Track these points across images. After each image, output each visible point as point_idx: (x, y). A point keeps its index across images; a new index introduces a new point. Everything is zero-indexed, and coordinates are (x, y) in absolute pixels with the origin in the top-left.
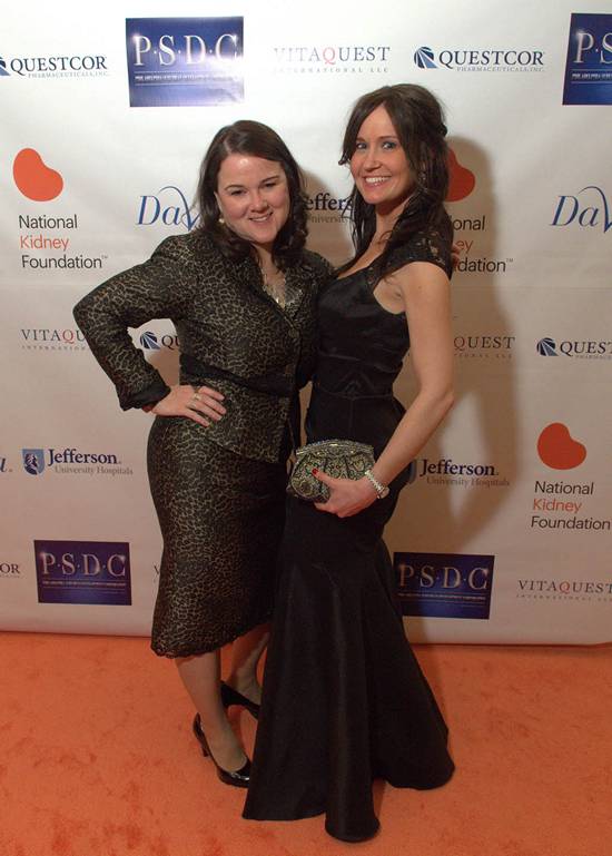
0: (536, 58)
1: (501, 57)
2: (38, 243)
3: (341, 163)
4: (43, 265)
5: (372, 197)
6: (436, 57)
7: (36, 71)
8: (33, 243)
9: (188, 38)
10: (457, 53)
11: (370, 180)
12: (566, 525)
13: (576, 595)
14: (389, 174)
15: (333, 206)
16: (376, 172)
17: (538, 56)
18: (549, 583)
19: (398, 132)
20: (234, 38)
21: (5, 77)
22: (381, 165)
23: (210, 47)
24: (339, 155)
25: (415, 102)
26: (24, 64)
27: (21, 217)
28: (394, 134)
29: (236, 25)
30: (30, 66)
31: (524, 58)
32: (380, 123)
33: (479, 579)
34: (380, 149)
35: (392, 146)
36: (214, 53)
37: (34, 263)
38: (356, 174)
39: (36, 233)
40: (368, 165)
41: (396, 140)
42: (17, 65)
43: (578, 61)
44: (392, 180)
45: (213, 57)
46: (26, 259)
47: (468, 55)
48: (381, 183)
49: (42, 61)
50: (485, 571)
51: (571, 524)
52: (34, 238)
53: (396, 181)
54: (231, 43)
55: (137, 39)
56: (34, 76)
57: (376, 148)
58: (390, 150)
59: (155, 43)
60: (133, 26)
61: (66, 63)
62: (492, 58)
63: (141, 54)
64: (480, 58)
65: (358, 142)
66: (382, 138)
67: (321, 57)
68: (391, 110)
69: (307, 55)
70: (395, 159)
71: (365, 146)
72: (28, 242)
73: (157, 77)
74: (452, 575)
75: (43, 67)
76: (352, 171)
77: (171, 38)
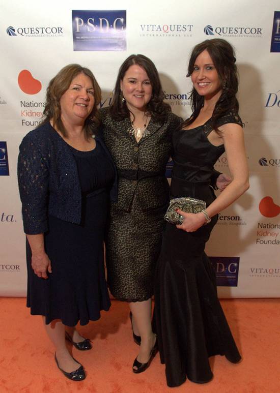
0: (258, 31)
1: (243, 30)
2: (30, 114)
3: (188, 76)
4: (32, 124)
5: (202, 92)
6: (214, 30)
7: (29, 34)
8: (27, 114)
9: (101, 19)
10: (223, 28)
11: (200, 84)
12: (272, 243)
13: (277, 274)
14: (209, 81)
15: (167, 97)
16: (203, 81)
17: (259, 30)
18: (265, 269)
19: (213, 61)
20: (122, 20)
21: (15, 36)
22: (206, 77)
23: (111, 24)
24: (186, 72)
25: (220, 47)
26: (24, 30)
27: (21, 102)
28: (212, 63)
29: (123, 14)
30: (27, 32)
31: (253, 31)
32: (205, 58)
33: (233, 268)
34: (205, 70)
35: (211, 68)
36: (113, 27)
37: (28, 123)
38: (194, 81)
39: (28, 109)
40: (200, 78)
41: (213, 66)
42: (20, 31)
43: (277, 33)
44: (211, 84)
45: (112, 29)
46: (24, 121)
47: (228, 29)
48: (206, 86)
49: (32, 29)
50: (236, 265)
51: (274, 242)
52: (27, 112)
53: (213, 85)
54: (121, 22)
55: (77, 19)
56: (29, 36)
57: (203, 69)
58: (210, 70)
59: (85, 22)
60: (75, 14)
61: (44, 30)
62: (239, 31)
63: (79, 27)
64: (234, 31)
65: (194, 67)
66: (206, 65)
67: (162, 29)
68: (210, 52)
69: (155, 28)
70: (212, 74)
71: (199, 69)
72: (25, 113)
73: (86, 37)
74: (221, 267)
75: (33, 32)
76: (193, 81)
77: (93, 20)
